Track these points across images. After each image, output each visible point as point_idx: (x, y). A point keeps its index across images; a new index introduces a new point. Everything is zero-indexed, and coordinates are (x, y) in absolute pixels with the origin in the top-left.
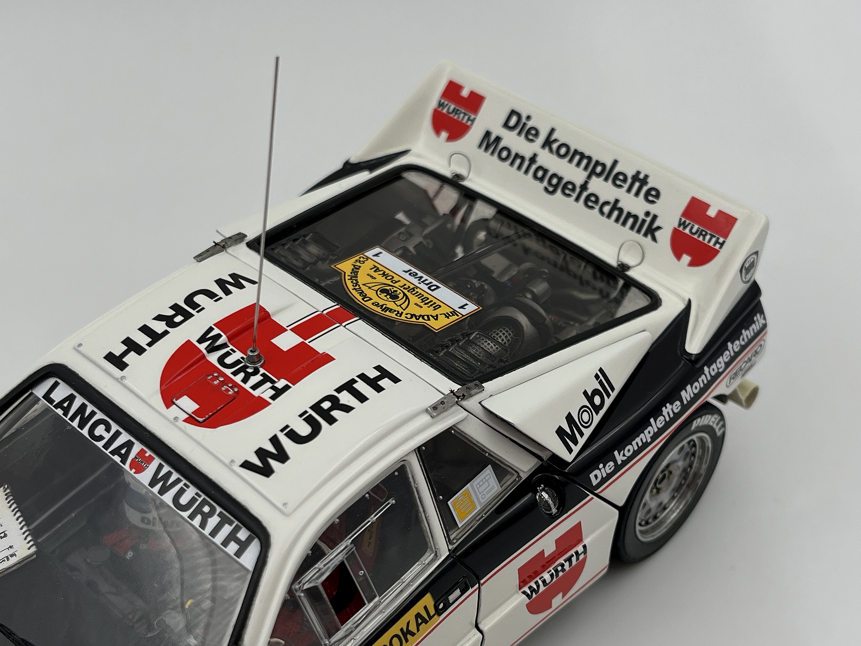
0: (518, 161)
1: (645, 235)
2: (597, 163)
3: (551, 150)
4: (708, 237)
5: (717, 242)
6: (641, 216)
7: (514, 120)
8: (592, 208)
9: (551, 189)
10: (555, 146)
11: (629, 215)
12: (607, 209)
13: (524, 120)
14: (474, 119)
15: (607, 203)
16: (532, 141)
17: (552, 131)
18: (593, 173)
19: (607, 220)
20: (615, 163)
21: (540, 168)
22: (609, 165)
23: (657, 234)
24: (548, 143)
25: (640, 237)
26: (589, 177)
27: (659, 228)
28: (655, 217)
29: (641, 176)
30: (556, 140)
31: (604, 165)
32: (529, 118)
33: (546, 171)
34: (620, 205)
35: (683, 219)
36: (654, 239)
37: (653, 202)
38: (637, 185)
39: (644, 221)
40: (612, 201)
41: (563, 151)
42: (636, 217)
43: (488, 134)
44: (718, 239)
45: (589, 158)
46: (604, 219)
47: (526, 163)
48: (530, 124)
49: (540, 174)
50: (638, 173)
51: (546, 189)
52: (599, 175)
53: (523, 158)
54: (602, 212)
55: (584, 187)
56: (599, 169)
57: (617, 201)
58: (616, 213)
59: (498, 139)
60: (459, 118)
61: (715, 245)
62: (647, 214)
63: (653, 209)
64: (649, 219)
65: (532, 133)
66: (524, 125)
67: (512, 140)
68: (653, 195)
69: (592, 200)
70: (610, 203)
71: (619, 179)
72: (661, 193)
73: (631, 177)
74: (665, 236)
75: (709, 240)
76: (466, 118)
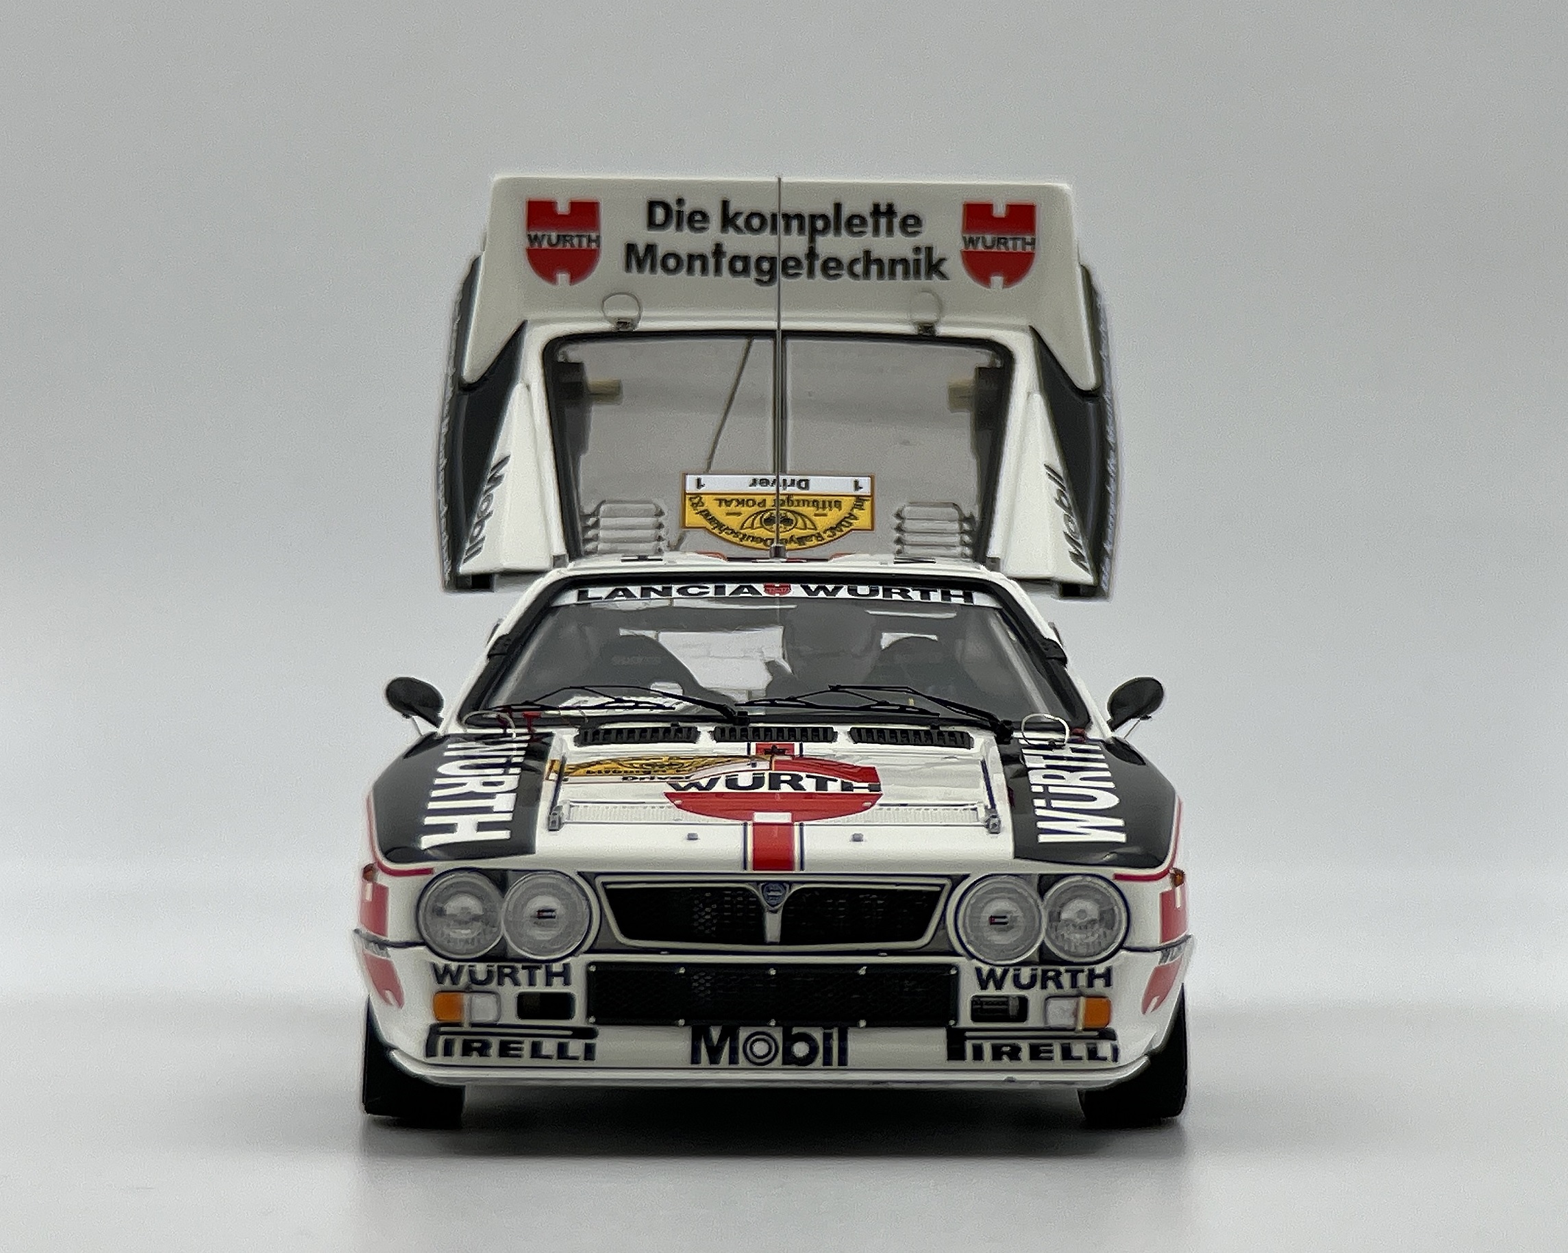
0: (698, 264)
1: (929, 276)
2: (813, 217)
3: (738, 229)
4: (1010, 244)
5: (1025, 243)
6: (911, 256)
7: (660, 214)
8: (837, 276)
9: (766, 278)
10: (740, 222)
11: (893, 262)
12: (859, 268)
13: (675, 207)
14: (598, 237)
15: (854, 262)
16: (703, 229)
17: (725, 204)
18: (814, 232)
19: (866, 281)
20: (838, 207)
21: (734, 259)
22: (830, 213)
23: (944, 268)
24: (728, 221)
25: (923, 282)
26: (812, 240)
27: (942, 260)
28: (929, 250)
29: (883, 208)
30: (737, 214)
31: (824, 217)
32: (680, 201)
33: (746, 259)
34: (874, 255)
35: (967, 236)
36: (943, 276)
37: (915, 233)
38: (883, 221)
39: (917, 261)
40: (860, 255)
41: (756, 222)
42: (904, 261)
43: (631, 248)
44: (1024, 239)
45: (799, 217)
46: (862, 283)
47: (711, 262)
48: (687, 209)
49: (739, 265)
50: (877, 207)
51: (759, 281)
52: (825, 231)
53: (703, 258)
54: (853, 274)
55: (812, 254)
56: (820, 224)
57: (867, 253)
58: (874, 268)
59: (650, 248)
60: (572, 245)
61: (1024, 248)
62: (917, 250)
63: (922, 240)
64: (922, 256)
65: (697, 220)
66: (680, 213)
67: (673, 240)
68: (911, 223)
69: (832, 267)
70: (858, 259)
71: (854, 224)
72: (921, 217)
73: (869, 215)
74: (955, 266)
75: (1014, 245)
76: (585, 241)
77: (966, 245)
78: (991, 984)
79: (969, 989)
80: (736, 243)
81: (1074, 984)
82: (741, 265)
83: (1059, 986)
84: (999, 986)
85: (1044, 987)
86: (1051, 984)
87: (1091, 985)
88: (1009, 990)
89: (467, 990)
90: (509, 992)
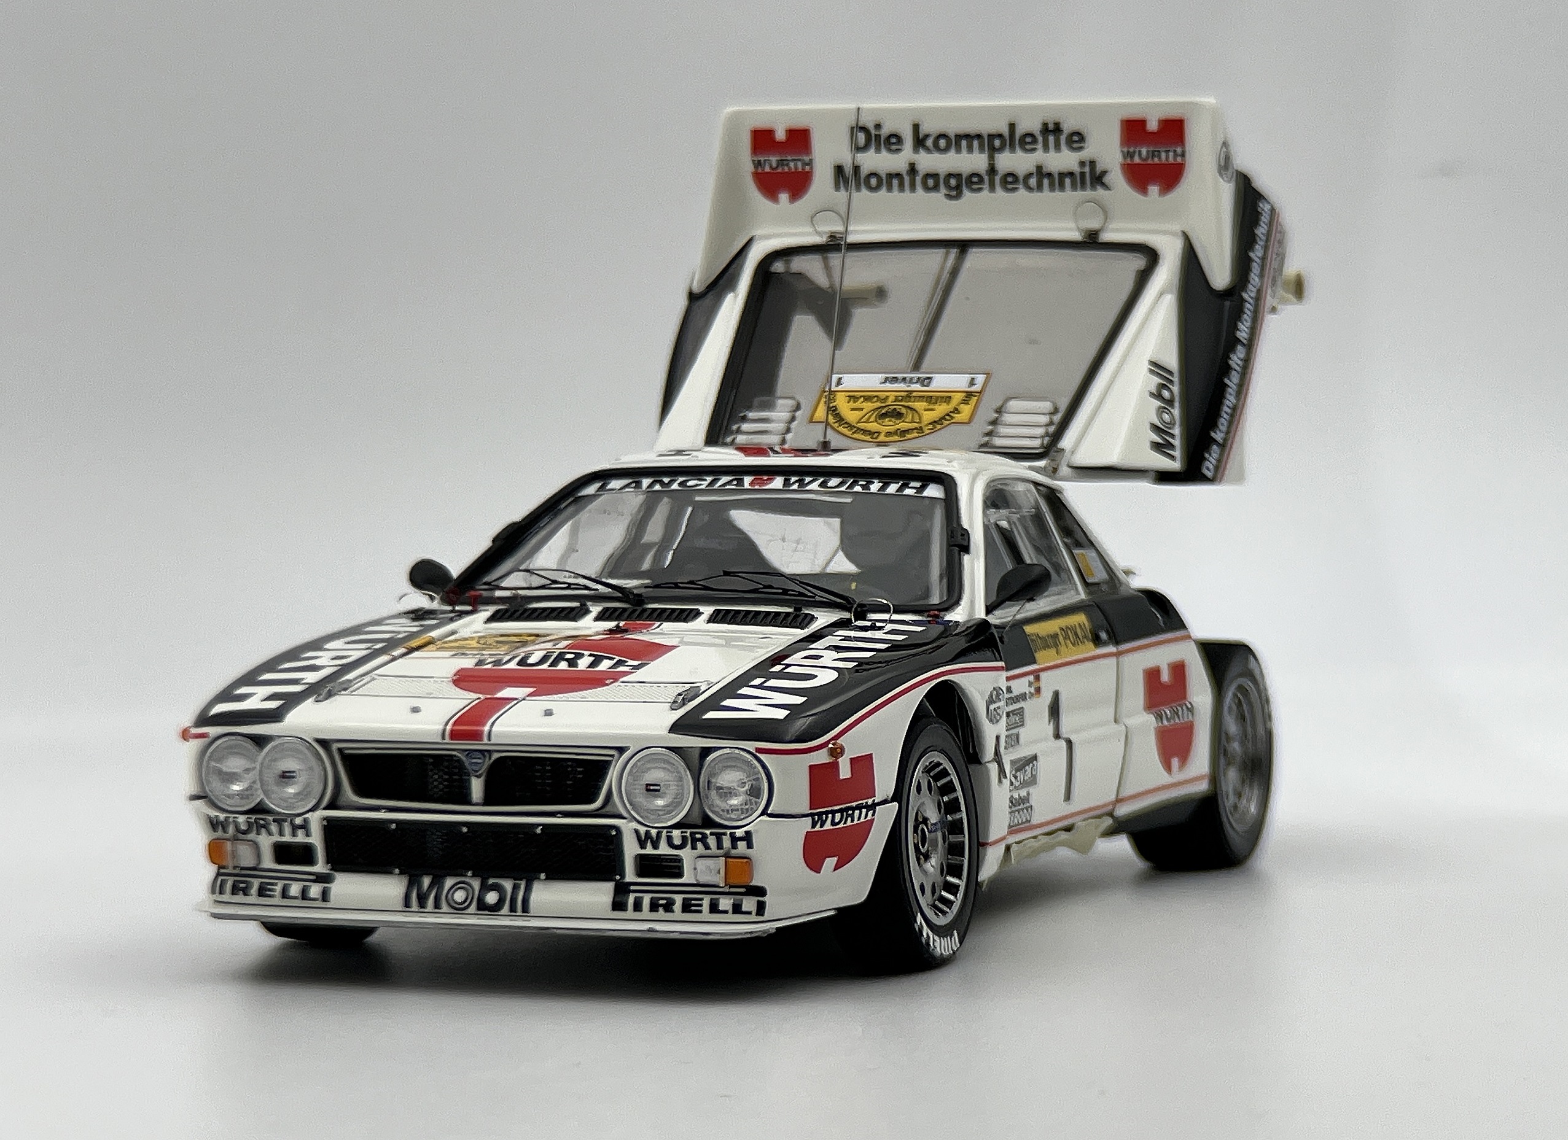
0: (895, 182)
1: (1093, 187)
2: (991, 137)
3: (928, 150)
4: (1163, 155)
5: (1176, 155)
6: (1076, 169)
7: (861, 138)
8: (1014, 190)
9: (954, 193)
10: (929, 143)
11: (1062, 175)
12: (1033, 181)
13: (873, 132)
14: (811, 160)
15: (1029, 176)
16: (898, 151)
17: (916, 127)
18: (993, 150)
19: (1039, 194)
20: (1012, 126)
21: (928, 176)
22: (1005, 131)
23: (1106, 179)
24: (920, 142)
25: (1089, 193)
26: (991, 158)
27: (1104, 173)
28: (1093, 163)
29: (1051, 127)
30: (927, 136)
31: (1000, 136)
32: (878, 126)
33: (935, 176)
34: (1045, 170)
35: (1125, 150)
36: (1106, 187)
37: (1081, 148)
38: (1051, 138)
39: (1083, 174)
40: (1033, 170)
41: (942, 143)
42: (1071, 174)
43: (839, 170)
44: (1175, 151)
45: (979, 136)
46: (1037, 195)
47: (907, 179)
48: (884, 132)
49: (931, 182)
50: (1045, 125)
51: (949, 197)
52: (1001, 149)
53: (898, 175)
54: (1029, 189)
55: (992, 170)
56: (997, 143)
57: (1039, 168)
58: (1046, 182)
59: (857, 169)
60: (790, 168)
61: (1175, 159)
62: (1082, 164)
63: (1085, 154)
64: (1087, 169)
65: (893, 142)
66: (878, 137)
67: (875, 161)
68: (1077, 139)
69: (1011, 181)
70: (1033, 174)
71: (1027, 141)
72: (1085, 135)
73: (1039, 133)
74: (1116, 177)
75: (1167, 157)
76: (799, 164)
77: (1125, 157)
78: (649, 844)
79: (631, 849)
80: (929, 161)
81: (720, 846)
82: (933, 181)
83: (707, 847)
84: (655, 846)
85: (694, 848)
86: (699, 845)
87: (734, 847)
88: (664, 849)
89: (235, 839)
90: (266, 842)
